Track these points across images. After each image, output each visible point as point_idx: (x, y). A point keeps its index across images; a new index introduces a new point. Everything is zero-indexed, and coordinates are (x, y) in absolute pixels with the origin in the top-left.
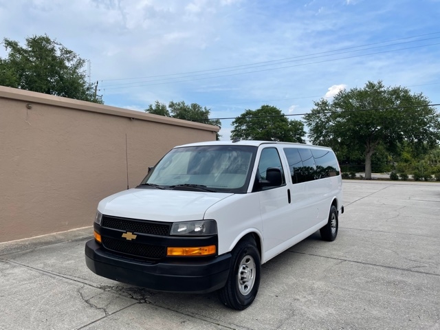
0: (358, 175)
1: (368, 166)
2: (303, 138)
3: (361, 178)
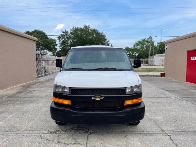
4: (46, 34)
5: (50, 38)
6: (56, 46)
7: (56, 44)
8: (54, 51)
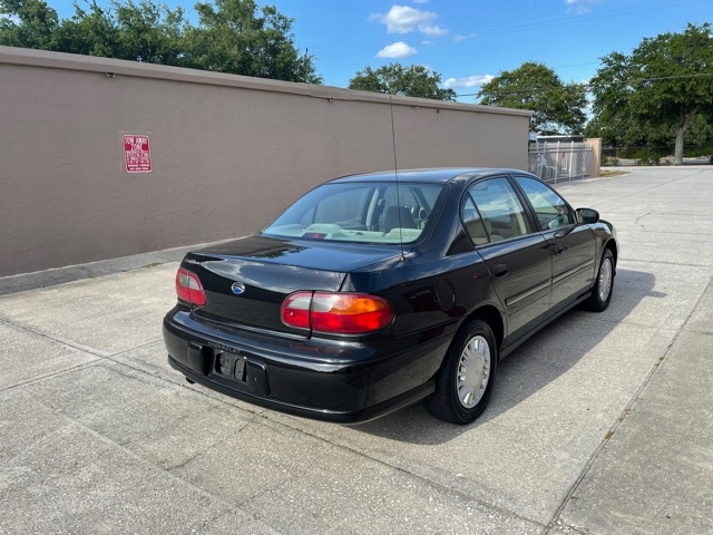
0: (663, 160)
1: (679, 148)
2: (583, 110)
3: (668, 163)
4: (555, 74)
5: (565, 85)
6: (583, 107)
7: (585, 101)
8: (576, 122)
